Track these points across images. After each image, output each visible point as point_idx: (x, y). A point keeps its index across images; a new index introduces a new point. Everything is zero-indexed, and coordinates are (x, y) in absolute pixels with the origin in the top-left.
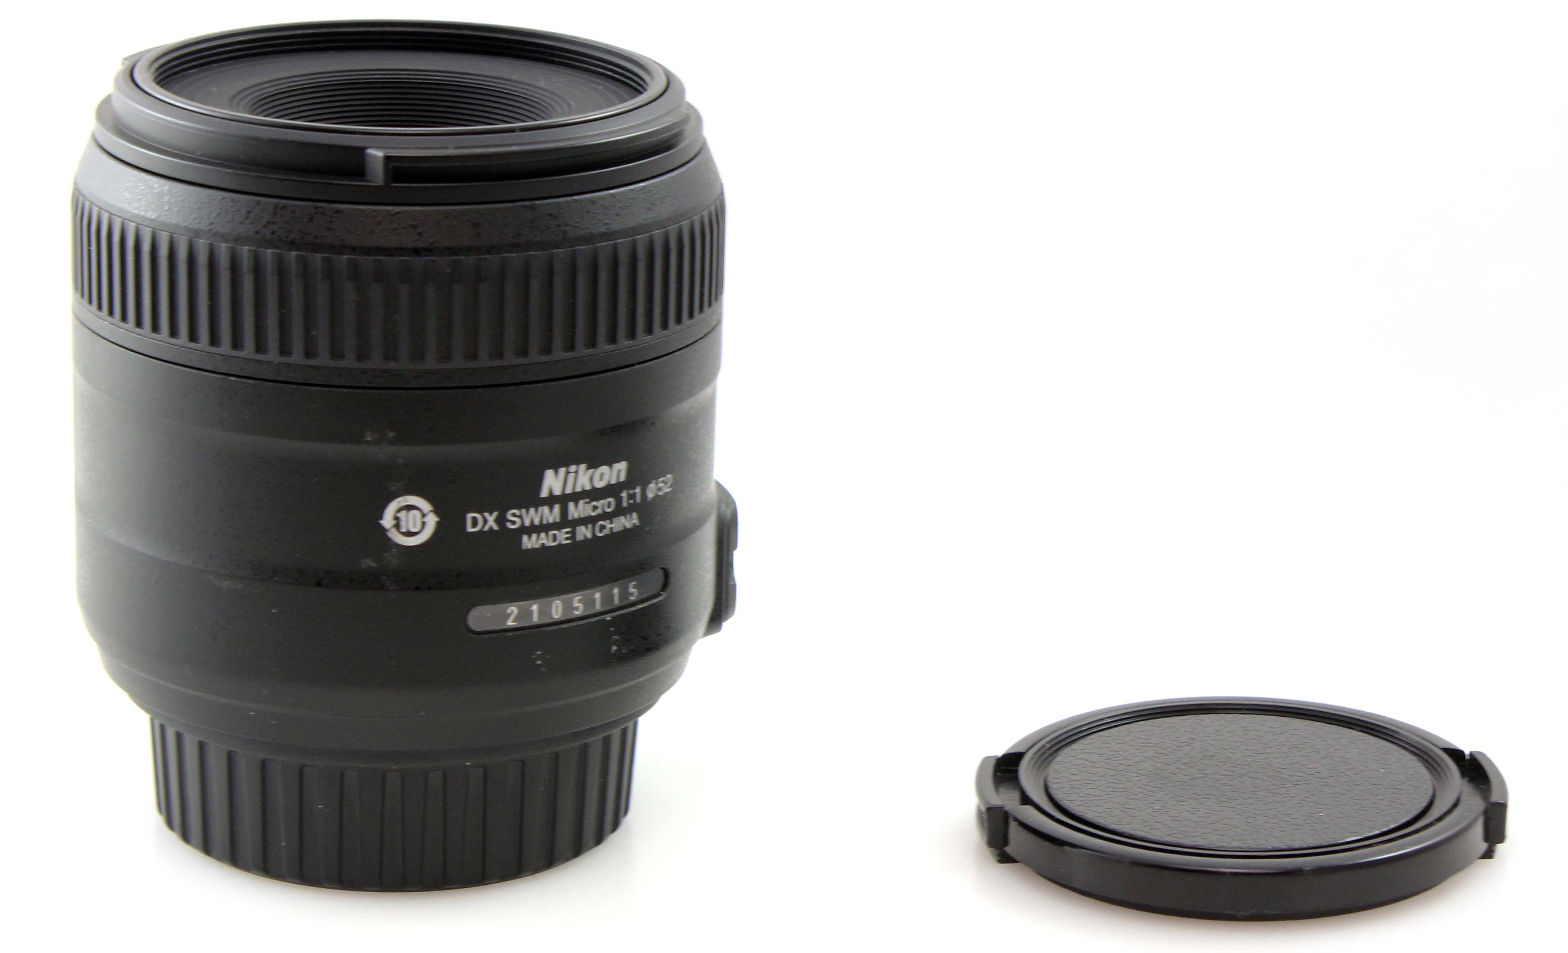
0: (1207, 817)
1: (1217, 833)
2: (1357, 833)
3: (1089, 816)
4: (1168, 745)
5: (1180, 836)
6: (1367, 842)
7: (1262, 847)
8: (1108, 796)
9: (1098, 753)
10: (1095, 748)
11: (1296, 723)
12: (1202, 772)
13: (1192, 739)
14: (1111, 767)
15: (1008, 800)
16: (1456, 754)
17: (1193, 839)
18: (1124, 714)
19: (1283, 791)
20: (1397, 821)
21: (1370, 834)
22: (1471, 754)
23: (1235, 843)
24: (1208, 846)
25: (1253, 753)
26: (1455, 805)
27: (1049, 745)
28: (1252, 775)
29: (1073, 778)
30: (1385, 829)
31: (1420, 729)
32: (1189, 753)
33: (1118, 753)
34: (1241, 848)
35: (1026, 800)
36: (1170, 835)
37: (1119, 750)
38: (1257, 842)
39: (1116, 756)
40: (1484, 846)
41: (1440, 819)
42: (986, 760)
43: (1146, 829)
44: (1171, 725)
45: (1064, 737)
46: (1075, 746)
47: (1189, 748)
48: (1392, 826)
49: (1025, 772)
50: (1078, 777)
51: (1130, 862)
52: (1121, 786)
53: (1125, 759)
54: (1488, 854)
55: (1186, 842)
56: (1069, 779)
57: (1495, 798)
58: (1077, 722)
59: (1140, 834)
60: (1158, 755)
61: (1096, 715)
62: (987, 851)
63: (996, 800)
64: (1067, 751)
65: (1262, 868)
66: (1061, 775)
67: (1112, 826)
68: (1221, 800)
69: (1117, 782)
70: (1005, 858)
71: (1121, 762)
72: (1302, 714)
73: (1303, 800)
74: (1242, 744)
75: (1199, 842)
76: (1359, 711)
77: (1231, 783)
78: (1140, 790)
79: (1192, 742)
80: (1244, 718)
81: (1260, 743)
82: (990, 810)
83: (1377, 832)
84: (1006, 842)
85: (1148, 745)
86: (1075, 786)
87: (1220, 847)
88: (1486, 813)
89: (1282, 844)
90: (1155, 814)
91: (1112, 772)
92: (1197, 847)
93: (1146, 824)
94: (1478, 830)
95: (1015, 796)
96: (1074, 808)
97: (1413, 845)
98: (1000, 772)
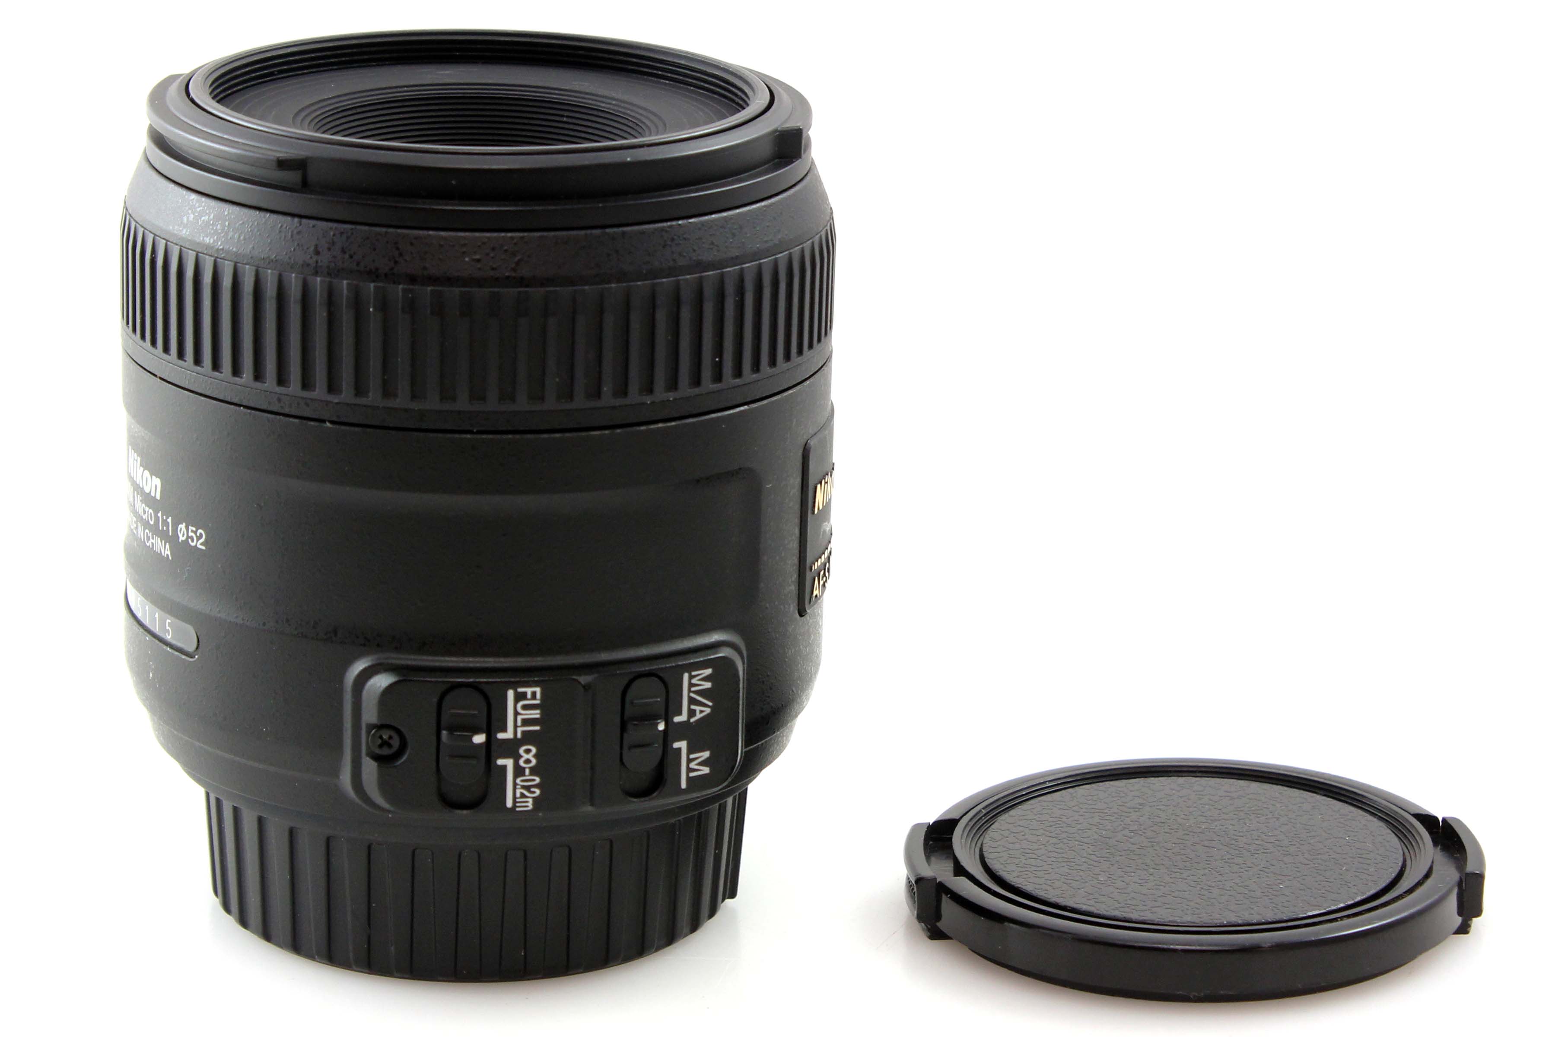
0: (1157, 889)
1: (1168, 906)
2: (1319, 907)
3: (1029, 888)
4: (1116, 811)
5: (1127, 910)
6: (1330, 916)
7: (1218, 922)
8: (1050, 866)
9: (1039, 819)
10: (1036, 815)
11: (1255, 786)
12: (1152, 840)
13: (1141, 804)
14: (1053, 835)
15: (941, 871)
16: (1428, 820)
17: (1142, 914)
18: (1066, 777)
19: (1240, 860)
20: (1363, 893)
21: (1333, 908)
22: (1444, 820)
23: (1187, 917)
24: (1156, 920)
25: (1207, 820)
26: (1427, 876)
27: (984, 812)
28: (1206, 843)
29: (1011, 846)
30: (1350, 902)
31: (1390, 794)
32: (1138, 820)
33: (1061, 819)
34: (1194, 923)
35: (960, 870)
36: (1117, 909)
37: (1062, 817)
38: (1211, 916)
39: (1058, 822)
40: (1459, 920)
41: (1410, 891)
42: (916, 827)
43: (1092, 902)
44: (1119, 789)
45: (1002, 801)
46: (1012, 812)
47: (1137, 813)
48: (1359, 899)
49: (959, 840)
50: (1017, 846)
51: (1073, 939)
52: (1063, 855)
53: (1069, 826)
54: (1464, 929)
55: (1135, 916)
56: (1008, 848)
57: (1470, 868)
58: (1015, 786)
59: (1084, 908)
60: (1104, 822)
61: (1036, 779)
62: (918, 926)
63: (927, 872)
64: (1004, 817)
65: (1216, 945)
66: (999, 843)
67: (1053, 900)
68: (1174, 870)
69: (1060, 851)
70: (936, 934)
71: (1063, 830)
72: (1262, 777)
73: (1261, 871)
74: (1195, 809)
75: (1149, 916)
76: (1323, 774)
77: (1183, 852)
78: (1084, 860)
79: (1142, 807)
80: (1197, 781)
81: (1215, 808)
82: (919, 880)
83: (1342, 905)
84: (938, 916)
85: (1093, 811)
86: (1013, 856)
87: (1170, 921)
88: (1460, 884)
89: (1238, 918)
90: (1100, 886)
91: (1054, 840)
92: (1148, 922)
93: (1091, 897)
94: (1452, 902)
95: (949, 866)
96: (1014, 880)
97: (1381, 920)
98: (932, 841)
